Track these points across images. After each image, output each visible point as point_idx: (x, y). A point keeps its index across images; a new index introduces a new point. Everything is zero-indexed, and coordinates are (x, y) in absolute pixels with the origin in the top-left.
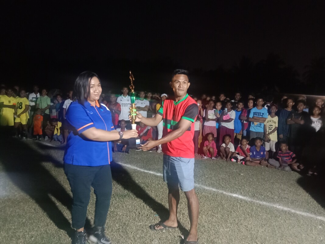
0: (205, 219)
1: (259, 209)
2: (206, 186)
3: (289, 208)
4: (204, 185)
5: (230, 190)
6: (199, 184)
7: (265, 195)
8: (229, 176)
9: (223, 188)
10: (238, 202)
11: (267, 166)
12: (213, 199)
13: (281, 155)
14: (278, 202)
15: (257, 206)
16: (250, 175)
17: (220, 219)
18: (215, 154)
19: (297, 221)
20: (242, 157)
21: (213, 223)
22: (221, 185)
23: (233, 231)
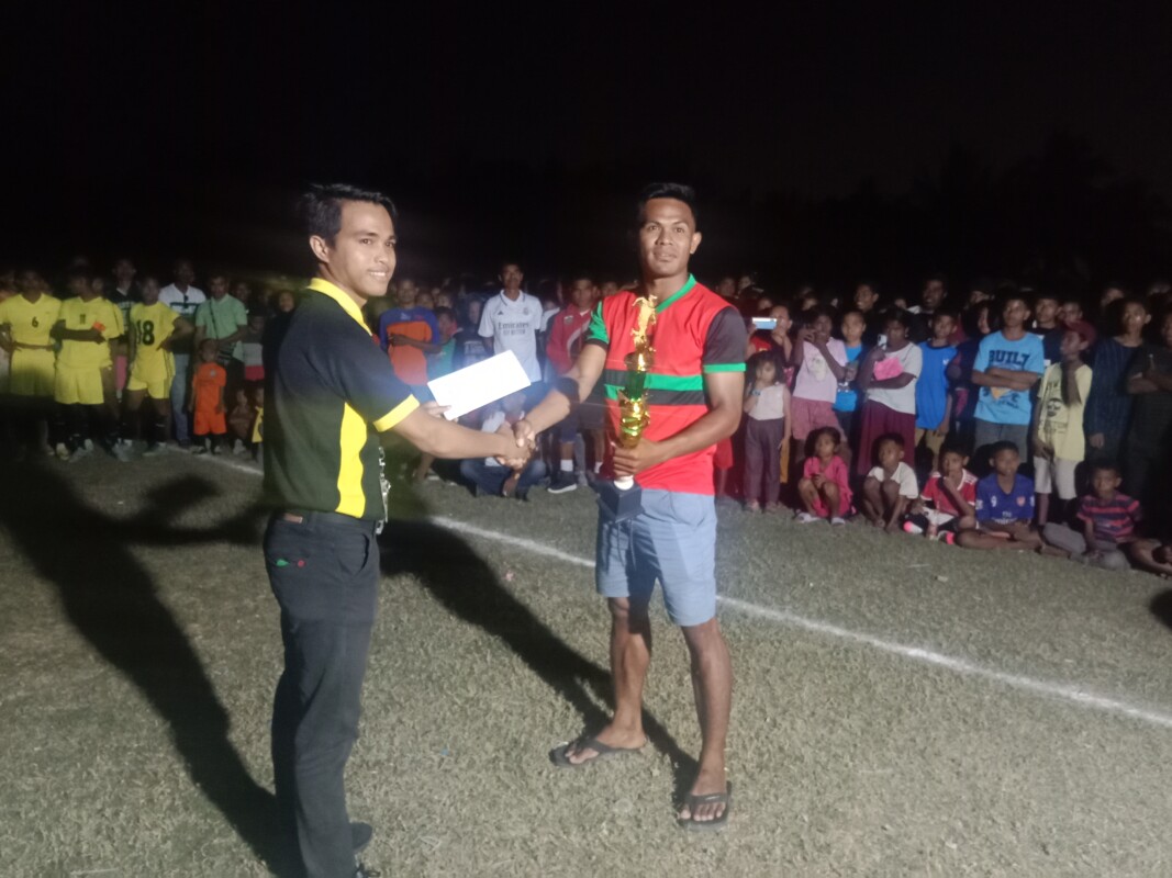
0: (805, 734)
1: (1005, 703)
2: (809, 617)
3: (1118, 699)
4: (801, 615)
5: (896, 633)
6: (782, 610)
7: (1029, 652)
8: (895, 584)
9: (871, 627)
10: (926, 676)
11: (1038, 550)
12: (834, 663)
13: (1095, 510)
14: (1074, 678)
15: (996, 693)
16: (975, 580)
17: (859, 734)
18: (844, 508)
19: (1147, 749)
20: (945, 518)
21: (833, 748)
22: (864, 616)
23: (908, 777)
